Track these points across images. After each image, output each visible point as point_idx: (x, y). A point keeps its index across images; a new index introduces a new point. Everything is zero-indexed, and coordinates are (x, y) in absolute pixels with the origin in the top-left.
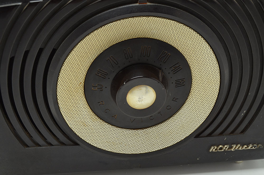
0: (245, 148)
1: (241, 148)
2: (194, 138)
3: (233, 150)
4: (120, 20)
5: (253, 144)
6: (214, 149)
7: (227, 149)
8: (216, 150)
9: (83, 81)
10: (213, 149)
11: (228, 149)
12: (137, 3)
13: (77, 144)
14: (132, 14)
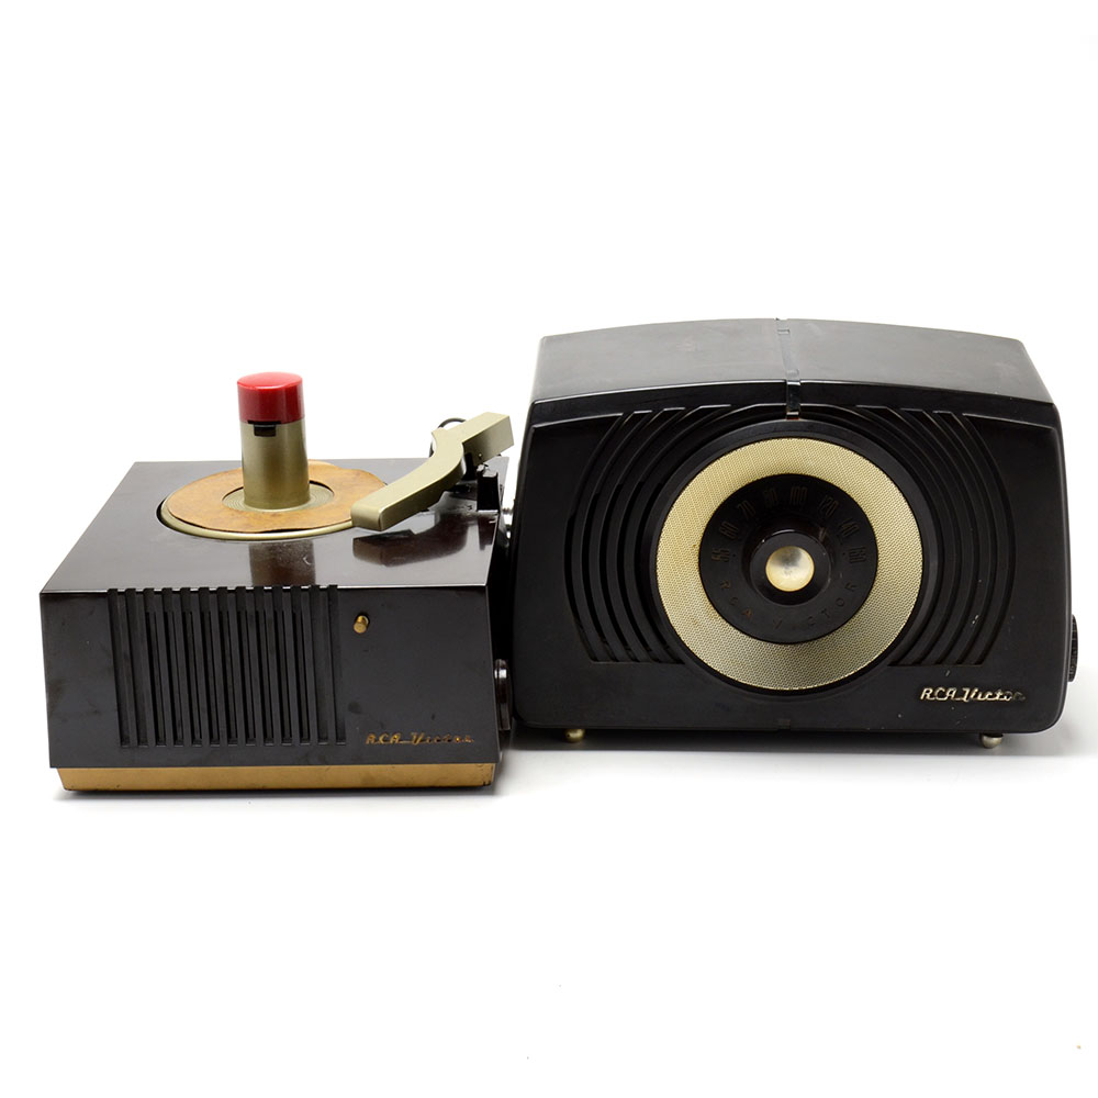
0: (990, 697)
1: (980, 695)
2: (890, 665)
3: (964, 699)
4: (758, 441)
5: (1003, 691)
6: (928, 695)
7: (953, 696)
8: (932, 696)
9: (698, 543)
10: (927, 693)
11: (955, 696)
12: (784, 418)
13: (679, 661)
14: (776, 434)
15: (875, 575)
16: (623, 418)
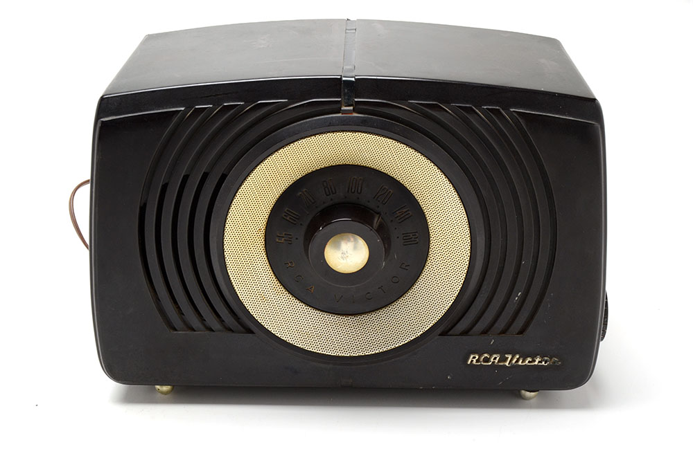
0: (529, 362)
1: (521, 361)
2: (440, 335)
3: (507, 364)
4: (315, 135)
5: (542, 357)
6: (475, 360)
7: (496, 361)
8: (478, 361)
9: (263, 227)
10: (473, 359)
11: (499, 362)
12: (339, 113)
13: (250, 331)
14: (332, 128)
15: (427, 256)
16: (185, 112)
